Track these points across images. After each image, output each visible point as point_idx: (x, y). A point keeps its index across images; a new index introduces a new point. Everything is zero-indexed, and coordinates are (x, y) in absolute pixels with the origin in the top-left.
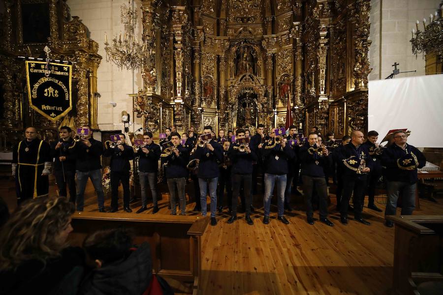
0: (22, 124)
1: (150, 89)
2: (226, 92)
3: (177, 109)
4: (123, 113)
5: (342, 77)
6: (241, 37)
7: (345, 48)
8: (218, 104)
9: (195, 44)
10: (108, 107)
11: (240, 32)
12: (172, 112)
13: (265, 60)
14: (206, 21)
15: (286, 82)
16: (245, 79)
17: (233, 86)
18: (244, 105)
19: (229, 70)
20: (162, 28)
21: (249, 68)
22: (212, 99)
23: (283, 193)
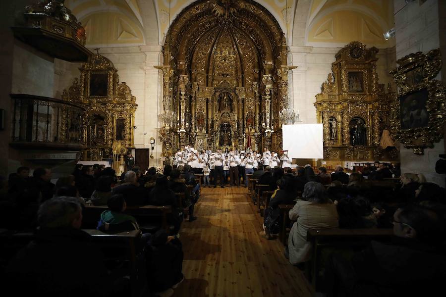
1: (167, 125)
2: (213, 122)
3: (182, 135)
4: (151, 139)
6: (222, 86)
8: (207, 130)
9: (192, 93)
10: (141, 134)
11: (222, 83)
12: (179, 137)
13: (238, 101)
14: (199, 78)
15: (251, 117)
16: (224, 116)
17: (216, 120)
19: (214, 107)
20: (174, 88)
21: (228, 107)
22: (203, 127)
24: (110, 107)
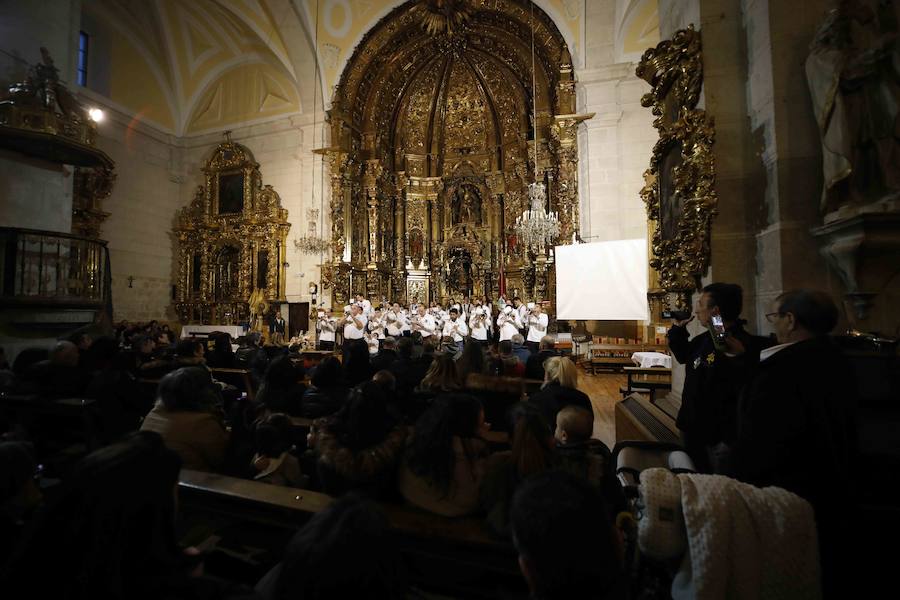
1: (337, 258)
3: (370, 276)
4: (311, 284)
6: (459, 174)
8: (429, 264)
10: (296, 277)
11: (459, 167)
12: (365, 279)
13: (491, 202)
19: (445, 217)
20: (353, 187)
21: (471, 214)
22: (421, 257)
24: (246, 232)
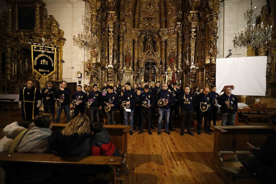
0: (16, 77)
1: (94, 59)
2: (138, 61)
3: (110, 71)
4: (78, 73)
5: (203, 55)
7: (205, 39)
8: (133, 68)
9: (120, 33)
10: (69, 68)
11: (147, 26)
12: (107, 72)
13: (161, 43)
14: (127, 19)
15: (173, 56)
16: (149, 54)
17: (142, 58)
18: (148, 69)
20: (102, 23)
21: (152, 48)
22: (130, 65)
23: (168, 118)
